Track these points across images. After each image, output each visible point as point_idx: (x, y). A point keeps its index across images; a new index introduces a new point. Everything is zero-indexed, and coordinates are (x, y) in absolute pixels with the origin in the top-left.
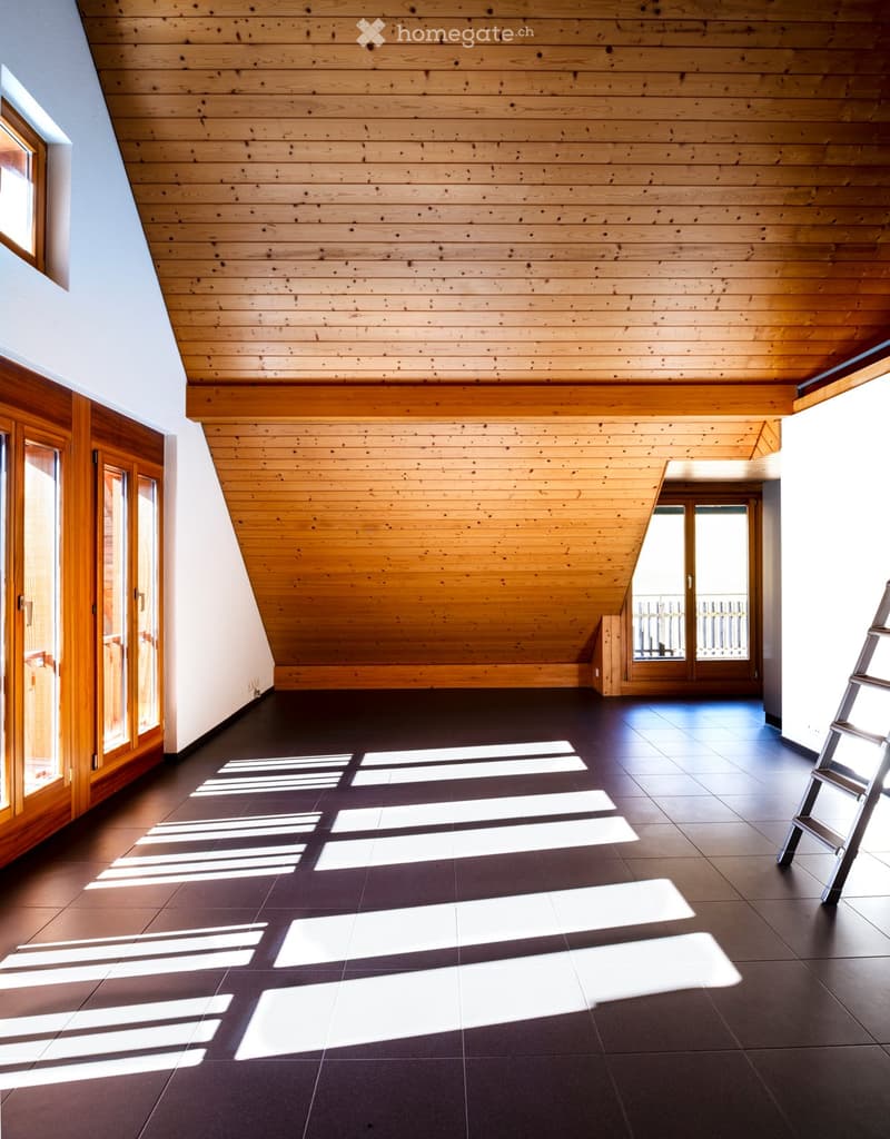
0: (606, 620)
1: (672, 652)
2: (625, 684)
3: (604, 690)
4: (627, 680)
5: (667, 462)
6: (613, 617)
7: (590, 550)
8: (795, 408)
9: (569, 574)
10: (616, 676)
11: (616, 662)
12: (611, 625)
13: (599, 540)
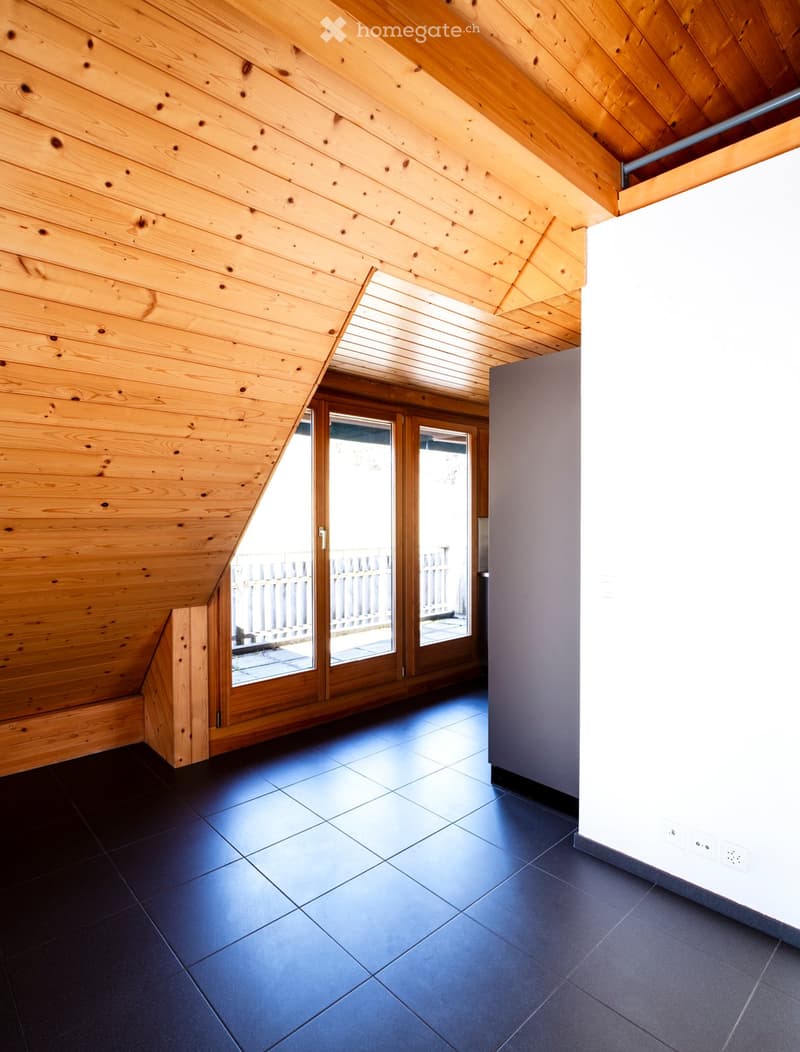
0: (179, 616)
1: (253, 639)
2: (219, 734)
3: (177, 757)
4: (220, 725)
5: (372, 270)
6: (194, 609)
7: (163, 470)
8: (621, 206)
9: (103, 526)
10: (200, 724)
11: (201, 694)
12: (190, 625)
13: (187, 447)
